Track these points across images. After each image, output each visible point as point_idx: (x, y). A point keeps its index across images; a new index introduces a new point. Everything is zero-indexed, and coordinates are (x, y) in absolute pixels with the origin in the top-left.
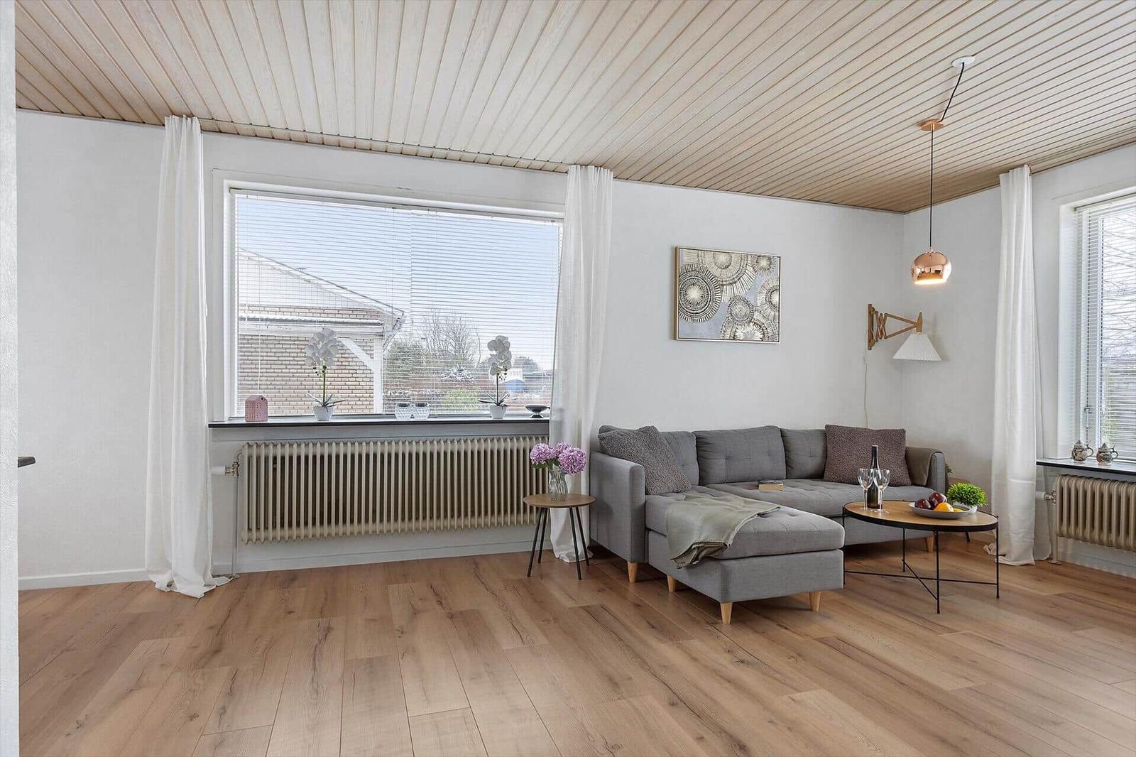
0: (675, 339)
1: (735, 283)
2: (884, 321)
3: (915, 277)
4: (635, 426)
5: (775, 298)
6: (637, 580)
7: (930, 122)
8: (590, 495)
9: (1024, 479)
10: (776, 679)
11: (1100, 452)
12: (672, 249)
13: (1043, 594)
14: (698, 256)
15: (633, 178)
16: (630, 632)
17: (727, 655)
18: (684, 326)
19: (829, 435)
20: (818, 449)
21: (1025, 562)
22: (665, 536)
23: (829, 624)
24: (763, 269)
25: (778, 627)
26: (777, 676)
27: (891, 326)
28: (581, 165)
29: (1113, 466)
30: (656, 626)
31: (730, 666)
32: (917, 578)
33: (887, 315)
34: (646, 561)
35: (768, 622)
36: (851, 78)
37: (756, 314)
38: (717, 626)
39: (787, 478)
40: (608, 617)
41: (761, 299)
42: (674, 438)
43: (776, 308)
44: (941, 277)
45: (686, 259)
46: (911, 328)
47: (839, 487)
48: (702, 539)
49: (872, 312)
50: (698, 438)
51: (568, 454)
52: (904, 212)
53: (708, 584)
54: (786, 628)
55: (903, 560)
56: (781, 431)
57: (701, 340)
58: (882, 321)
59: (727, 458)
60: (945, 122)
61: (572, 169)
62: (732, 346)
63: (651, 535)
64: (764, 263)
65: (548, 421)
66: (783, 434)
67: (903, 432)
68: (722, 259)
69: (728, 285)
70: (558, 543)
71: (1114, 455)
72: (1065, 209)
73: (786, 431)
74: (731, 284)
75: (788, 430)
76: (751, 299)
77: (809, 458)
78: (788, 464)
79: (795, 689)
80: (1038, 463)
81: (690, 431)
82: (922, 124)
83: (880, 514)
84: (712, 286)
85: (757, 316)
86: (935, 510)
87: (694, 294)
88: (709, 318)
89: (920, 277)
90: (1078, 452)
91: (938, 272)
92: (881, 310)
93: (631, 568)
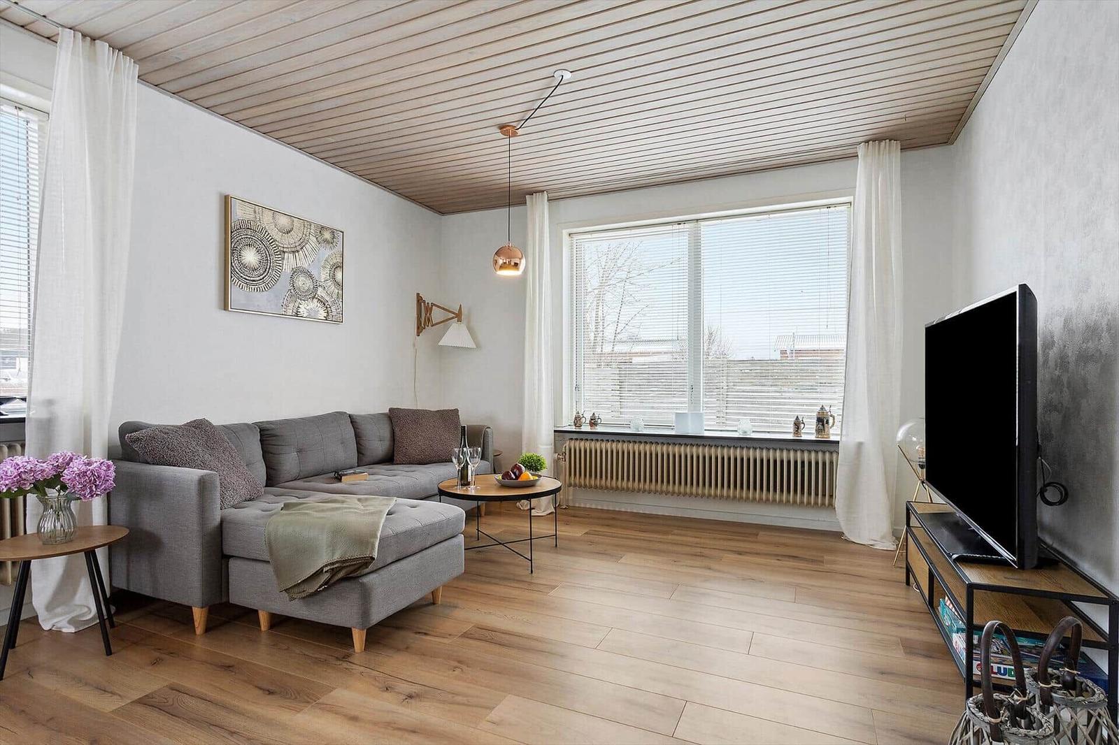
0: (225, 308)
1: (298, 251)
2: (431, 309)
3: (498, 266)
4: (181, 419)
5: (339, 275)
6: (208, 630)
7: (509, 128)
8: (109, 524)
9: (547, 445)
10: (459, 704)
11: (592, 419)
12: (221, 195)
13: (577, 535)
14: (255, 212)
15: (167, 86)
16: (241, 713)
17: (386, 695)
18: (237, 294)
19: (394, 417)
20: (386, 433)
21: (550, 512)
22: (269, 562)
23: (459, 614)
24: (326, 241)
25: (417, 636)
26: (459, 699)
27: (437, 315)
28: (84, 36)
29: (599, 429)
30: (274, 690)
31: (401, 710)
32: (500, 544)
33: (433, 305)
34: (224, 600)
35: (402, 633)
36: (473, 50)
37: (320, 289)
38: (350, 659)
39: (358, 466)
40: (192, 703)
41: (323, 275)
42: (234, 431)
43: (340, 285)
44: (518, 269)
45: (239, 213)
46: (453, 318)
47: (420, 469)
48: (337, 557)
49: (420, 300)
50: (261, 430)
51: (84, 468)
52: (443, 213)
53: (337, 611)
54: (426, 634)
55: (478, 530)
56: (350, 416)
57: (261, 313)
58: (429, 309)
59: (300, 451)
60: (520, 132)
61: (66, 37)
62: (293, 324)
63: (233, 564)
64: (327, 235)
65: (22, 420)
66: (353, 420)
67: (456, 411)
68: (283, 221)
69: (290, 252)
70: (50, 607)
71: (599, 421)
72: (565, 232)
73: (354, 417)
74: (293, 252)
75: (356, 416)
76: (314, 273)
77: (378, 444)
78: (360, 452)
79: (487, 708)
80: (555, 431)
81: (250, 422)
82: (502, 127)
83: (472, 491)
84: (271, 253)
85: (320, 292)
86: (519, 480)
87: (250, 257)
88: (268, 287)
89: (501, 267)
90: (577, 420)
91: (516, 265)
92: (428, 299)
93: (199, 615)
